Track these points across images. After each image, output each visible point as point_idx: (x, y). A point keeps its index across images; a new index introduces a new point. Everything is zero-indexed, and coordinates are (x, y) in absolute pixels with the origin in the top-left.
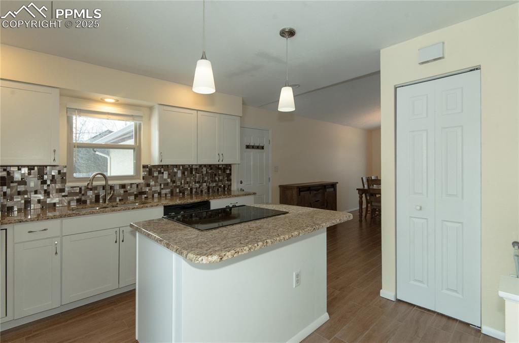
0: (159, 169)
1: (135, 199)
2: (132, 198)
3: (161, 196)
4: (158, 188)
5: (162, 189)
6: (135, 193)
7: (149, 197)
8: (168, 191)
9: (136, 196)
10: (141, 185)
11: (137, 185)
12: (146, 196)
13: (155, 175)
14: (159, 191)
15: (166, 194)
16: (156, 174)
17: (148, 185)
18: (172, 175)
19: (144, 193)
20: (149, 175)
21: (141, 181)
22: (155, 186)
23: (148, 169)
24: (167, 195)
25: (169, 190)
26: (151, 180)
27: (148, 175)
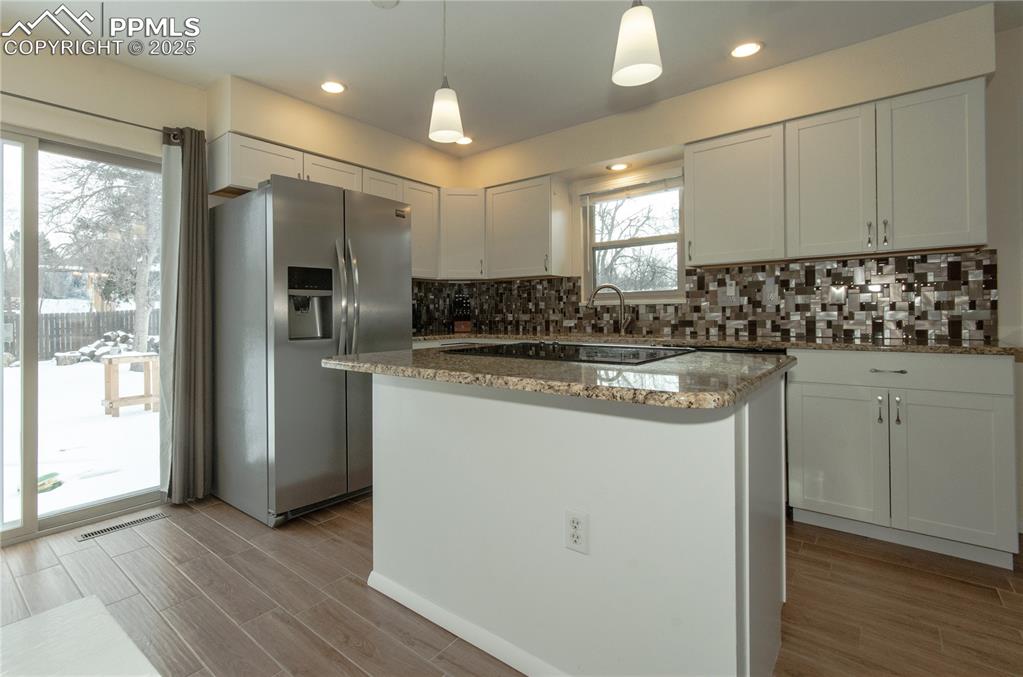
0: (720, 277)
1: (673, 333)
2: (667, 330)
3: (724, 334)
4: (717, 316)
5: (728, 318)
6: (673, 322)
7: (699, 333)
8: (741, 323)
9: (675, 328)
10: (684, 307)
11: (676, 309)
12: (692, 329)
13: (711, 288)
14: (720, 322)
15: (737, 331)
16: (713, 287)
17: (697, 309)
18: (751, 291)
19: (690, 324)
20: (699, 288)
21: (683, 301)
22: (712, 311)
23: (695, 278)
24: (741, 333)
25: (746, 322)
26: (703, 299)
27: (696, 289)
